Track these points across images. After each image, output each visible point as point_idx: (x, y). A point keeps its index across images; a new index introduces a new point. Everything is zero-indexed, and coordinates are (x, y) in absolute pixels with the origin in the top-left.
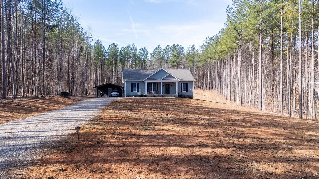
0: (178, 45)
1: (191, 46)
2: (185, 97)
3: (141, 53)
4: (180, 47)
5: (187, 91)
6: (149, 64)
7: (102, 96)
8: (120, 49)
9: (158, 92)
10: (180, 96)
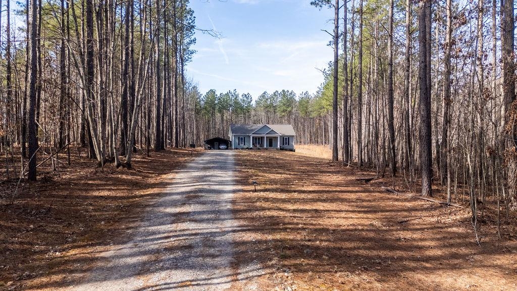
0: (288, 91)
1: (304, 93)
2: (286, 150)
3: (244, 100)
4: (291, 94)
5: (289, 144)
6: (253, 113)
7: (210, 148)
8: (219, 95)
9: (262, 145)
10: (282, 149)
